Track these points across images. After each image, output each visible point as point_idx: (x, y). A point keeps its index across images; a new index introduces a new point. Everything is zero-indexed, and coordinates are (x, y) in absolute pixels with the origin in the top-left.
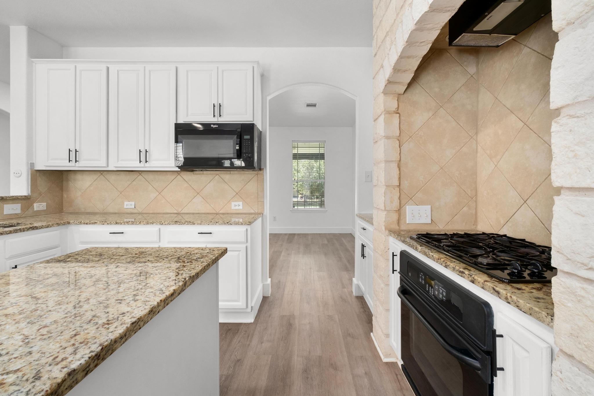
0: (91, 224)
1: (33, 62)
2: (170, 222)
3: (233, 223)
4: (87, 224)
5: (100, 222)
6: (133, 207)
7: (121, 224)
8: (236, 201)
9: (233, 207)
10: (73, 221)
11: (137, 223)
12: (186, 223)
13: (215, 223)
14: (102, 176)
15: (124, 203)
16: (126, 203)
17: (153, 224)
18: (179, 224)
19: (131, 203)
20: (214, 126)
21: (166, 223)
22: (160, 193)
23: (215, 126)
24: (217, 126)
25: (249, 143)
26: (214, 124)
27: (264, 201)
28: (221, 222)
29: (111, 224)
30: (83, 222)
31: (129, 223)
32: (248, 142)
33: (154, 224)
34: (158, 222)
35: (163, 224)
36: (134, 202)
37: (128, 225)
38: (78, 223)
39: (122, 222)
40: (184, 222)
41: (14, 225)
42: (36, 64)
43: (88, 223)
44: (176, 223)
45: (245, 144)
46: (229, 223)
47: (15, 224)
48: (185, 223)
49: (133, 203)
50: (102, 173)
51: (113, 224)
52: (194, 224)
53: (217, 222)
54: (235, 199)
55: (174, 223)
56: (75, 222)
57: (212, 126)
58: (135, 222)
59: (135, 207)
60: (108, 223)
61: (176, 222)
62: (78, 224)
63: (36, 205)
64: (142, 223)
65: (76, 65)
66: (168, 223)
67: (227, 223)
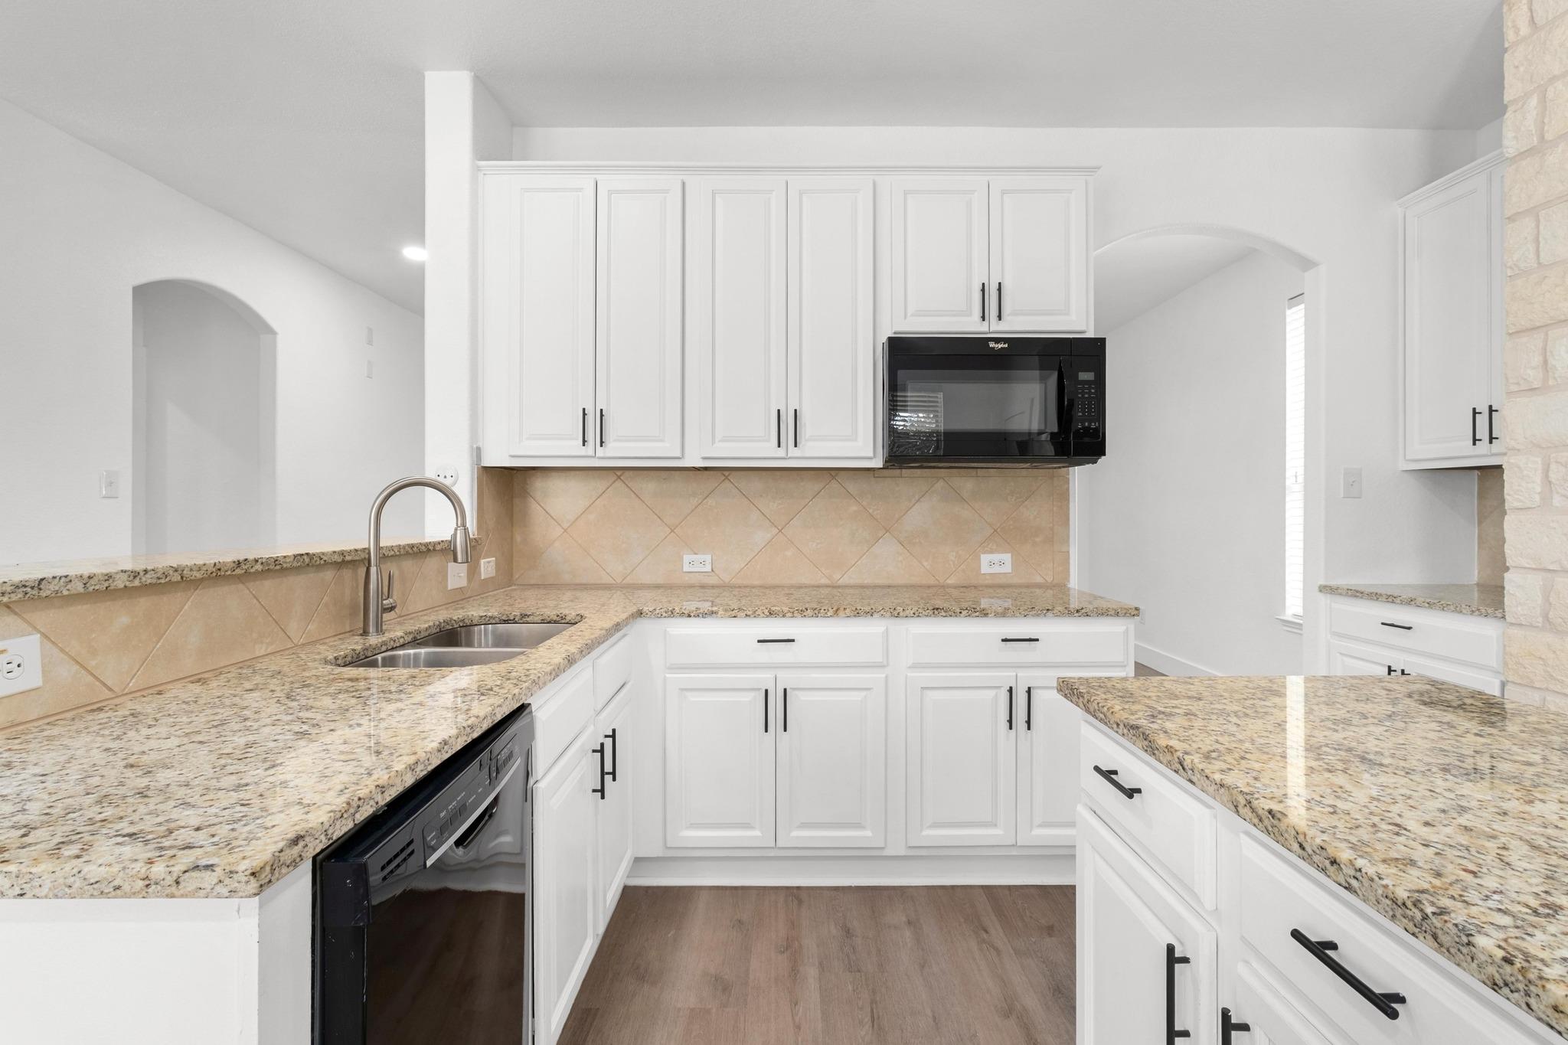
0: (701, 616)
1: (479, 169)
2: (920, 611)
3: (1092, 611)
4: (689, 616)
5: (726, 610)
6: (708, 568)
7: (784, 616)
8: (991, 552)
9: (985, 569)
10: (651, 609)
11: (829, 614)
12: (964, 613)
13: (1045, 612)
14: (618, 484)
15: (682, 559)
16: (687, 558)
17: (872, 615)
18: (944, 614)
19: (700, 557)
20: (997, 346)
21: (909, 612)
22: (780, 531)
23: (1000, 346)
24: (1006, 346)
25: (1093, 391)
26: (997, 340)
27: (1068, 552)
28: (1059, 608)
29: (755, 615)
30: (677, 610)
31: (805, 614)
32: (1090, 388)
33: (875, 615)
34: (887, 609)
35: (901, 614)
36: (710, 556)
37: (804, 618)
38: (664, 614)
39: (785, 609)
40: (959, 611)
41: (512, 618)
42: (484, 174)
43: (692, 614)
44: (936, 612)
45: (1080, 396)
46: (1083, 611)
47: (515, 616)
48: (960, 613)
49: (708, 558)
50: (621, 475)
51: (762, 615)
52: (986, 615)
53: (1048, 610)
54: (989, 546)
55: (931, 613)
56: (657, 611)
57: (992, 345)
58: (822, 611)
59: (712, 570)
60: (749, 613)
61: (937, 609)
62: (665, 617)
63: (484, 562)
64: (841, 613)
65: (598, 177)
66: (914, 614)
67: (1078, 611)
